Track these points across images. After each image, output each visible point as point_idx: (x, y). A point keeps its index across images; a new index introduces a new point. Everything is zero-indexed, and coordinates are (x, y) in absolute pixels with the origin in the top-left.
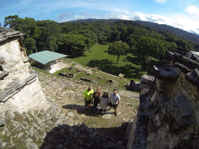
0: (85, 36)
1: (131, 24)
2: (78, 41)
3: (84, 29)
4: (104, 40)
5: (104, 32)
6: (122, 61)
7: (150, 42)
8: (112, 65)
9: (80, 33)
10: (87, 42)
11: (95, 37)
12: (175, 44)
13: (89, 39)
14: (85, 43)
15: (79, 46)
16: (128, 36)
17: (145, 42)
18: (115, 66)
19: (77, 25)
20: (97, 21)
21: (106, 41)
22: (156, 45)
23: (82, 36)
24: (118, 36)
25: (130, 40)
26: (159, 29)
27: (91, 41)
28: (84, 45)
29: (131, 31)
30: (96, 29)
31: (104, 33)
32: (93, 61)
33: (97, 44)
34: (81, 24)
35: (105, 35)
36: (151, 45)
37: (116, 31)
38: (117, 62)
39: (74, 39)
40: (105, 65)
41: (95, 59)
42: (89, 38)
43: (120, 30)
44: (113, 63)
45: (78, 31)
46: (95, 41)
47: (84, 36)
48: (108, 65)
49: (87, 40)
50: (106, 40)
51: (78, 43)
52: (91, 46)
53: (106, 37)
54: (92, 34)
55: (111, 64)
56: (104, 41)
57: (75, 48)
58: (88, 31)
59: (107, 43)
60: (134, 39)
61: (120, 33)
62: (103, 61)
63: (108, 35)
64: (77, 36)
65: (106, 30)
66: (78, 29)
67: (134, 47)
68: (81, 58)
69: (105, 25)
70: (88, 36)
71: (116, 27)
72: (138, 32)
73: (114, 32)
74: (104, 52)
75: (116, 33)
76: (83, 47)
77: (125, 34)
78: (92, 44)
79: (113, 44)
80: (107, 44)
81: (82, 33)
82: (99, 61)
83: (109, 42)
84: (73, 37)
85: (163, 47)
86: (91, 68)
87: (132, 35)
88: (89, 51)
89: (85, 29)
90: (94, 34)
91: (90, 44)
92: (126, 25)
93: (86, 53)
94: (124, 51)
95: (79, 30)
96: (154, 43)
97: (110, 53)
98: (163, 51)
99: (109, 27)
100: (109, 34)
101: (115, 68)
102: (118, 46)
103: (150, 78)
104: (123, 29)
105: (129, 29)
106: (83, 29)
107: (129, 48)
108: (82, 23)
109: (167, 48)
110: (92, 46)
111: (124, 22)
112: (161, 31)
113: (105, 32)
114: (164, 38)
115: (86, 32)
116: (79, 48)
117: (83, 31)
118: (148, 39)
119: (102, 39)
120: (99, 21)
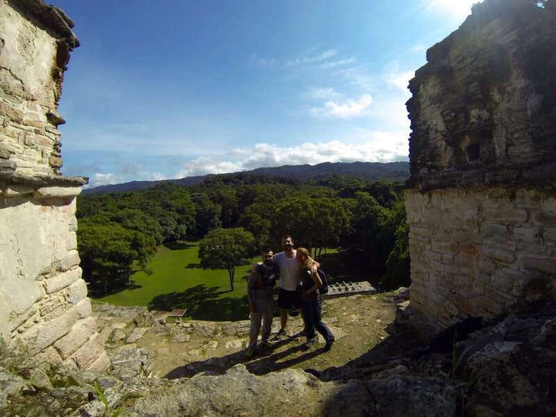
0: (128, 228)
1: (243, 182)
2: (110, 242)
3: (121, 208)
4: (179, 236)
5: (176, 213)
6: (242, 282)
7: (306, 207)
8: (218, 298)
9: (112, 219)
10: (136, 244)
11: (157, 228)
12: (366, 193)
13: (141, 235)
14: (131, 249)
15: (115, 256)
16: (243, 212)
17: (292, 211)
18: (228, 299)
19: (101, 201)
20: (152, 186)
21: (186, 237)
22: (323, 210)
23: (118, 229)
24: (217, 219)
25: (249, 219)
26: (315, 178)
27: (146, 241)
28: (129, 254)
29: (246, 199)
30: (154, 205)
31: (178, 216)
32: (162, 296)
33: (162, 248)
34: (109, 197)
35: (179, 222)
36: (311, 215)
37: (209, 205)
38: (232, 286)
39: (98, 238)
40: (198, 301)
41: (166, 292)
42: (140, 231)
43: (219, 200)
44: (221, 293)
45: (106, 215)
46: (156, 239)
47: (124, 227)
48: (208, 299)
49: (135, 239)
50: (187, 235)
51: (112, 248)
52: (147, 254)
53: (183, 227)
54: (145, 222)
55: (216, 295)
56: (181, 239)
57: (104, 264)
58: (134, 214)
59: (190, 243)
60: (259, 214)
61: (219, 208)
62: (190, 291)
63: (187, 219)
64: (105, 228)
65: (180, 208)
66: (106, 210)
67: (265, 235)
68: (126, 293)
69: (174, 193)
70: (136, 228)
71: (206, 196)
72: (266, 196)
73: (204, 209)
74: (187, 267)
75: (210, 210)
76: (127, 260)
77: (234, 209)
78: (149, 248)
79: (210, 237)
80: (189, 246)
81: (118, 220)
82: (179, 295)
83: (193, 241)
84: (94, 232)
85: (340, 211)
86: (165, 313)
87: (252, 208)
88: (145, 272)
89: (125, 207)
90: (150, 220)
91: (144, 250)
92: (230, 186)
93: (137, 277)
94: (243, 250)
95: (108, 213)
96: (315, 207)
97: (205, 265)
98: (344, 220)
99: (188, 197)
100: (189, 216)
101: (229, 303)
102: (225, 240)
103: (340, 290)
104: (225, 195)
105: (240, 193)
106: (118, 209)
107: (253, 238)
108: (112, 195)
109: (351, 210)
110: (151, 256)
111: (223, 180)
112: (321, 181)
113: (180, 211)
114: (333, 192)
115: (130, 217)
116: (117, 265)
117: (120, 213)
118: (299, 202)
119: (173, 232)
120: (157, 186)
